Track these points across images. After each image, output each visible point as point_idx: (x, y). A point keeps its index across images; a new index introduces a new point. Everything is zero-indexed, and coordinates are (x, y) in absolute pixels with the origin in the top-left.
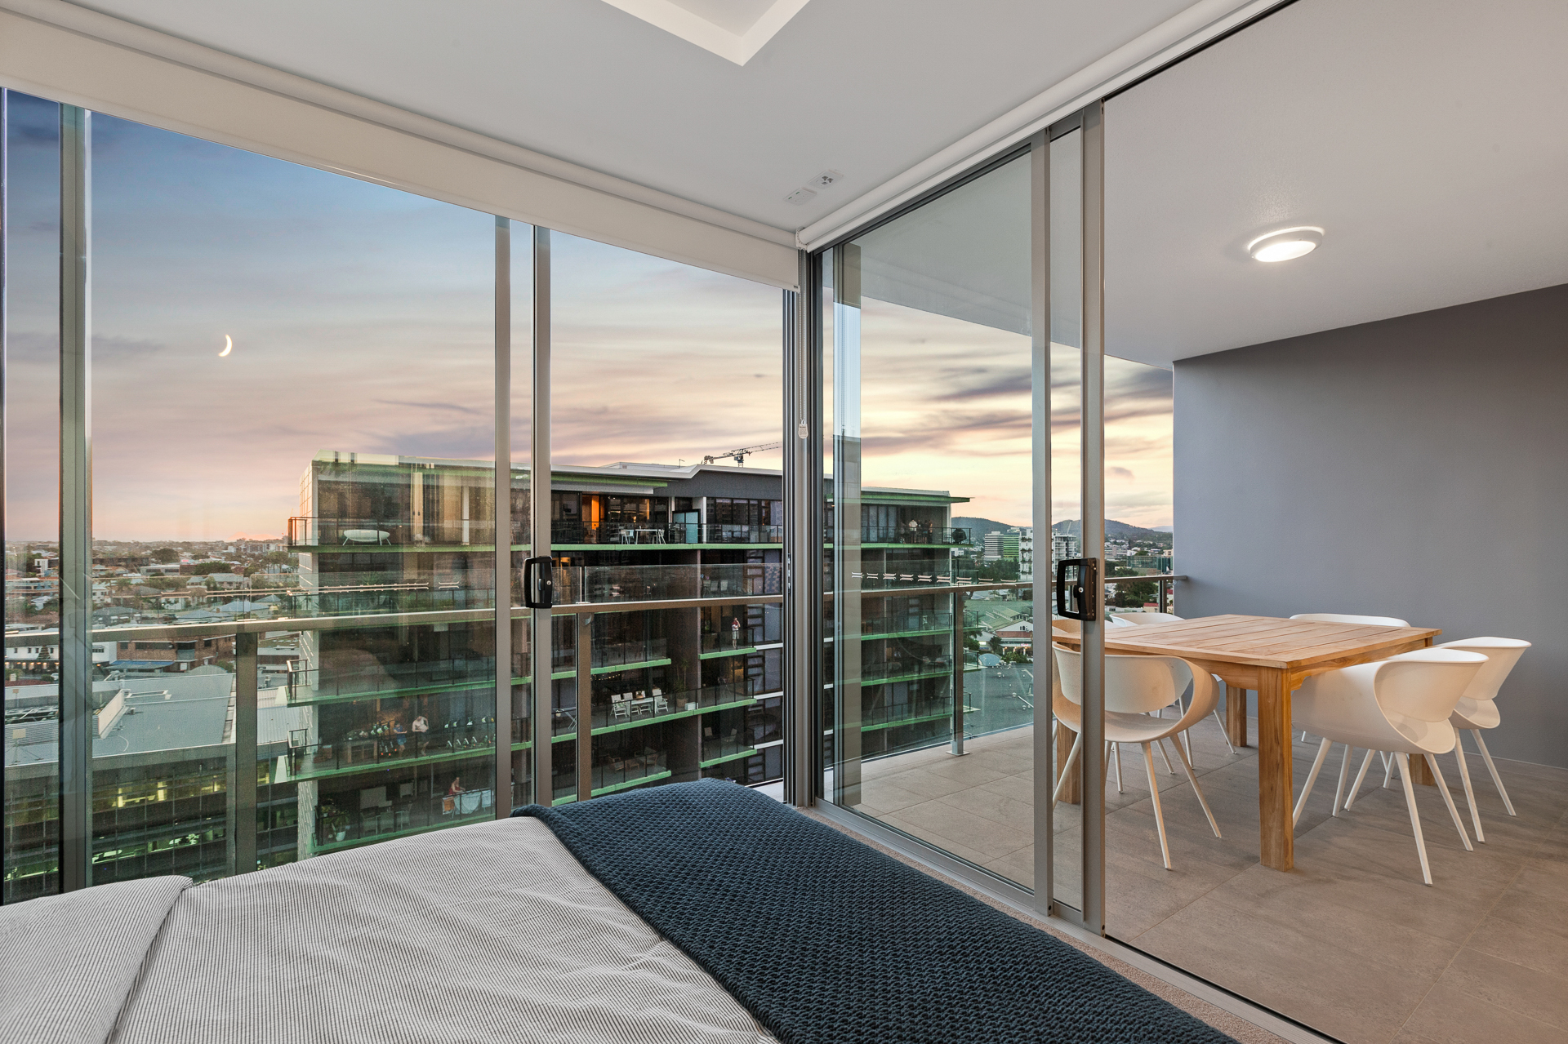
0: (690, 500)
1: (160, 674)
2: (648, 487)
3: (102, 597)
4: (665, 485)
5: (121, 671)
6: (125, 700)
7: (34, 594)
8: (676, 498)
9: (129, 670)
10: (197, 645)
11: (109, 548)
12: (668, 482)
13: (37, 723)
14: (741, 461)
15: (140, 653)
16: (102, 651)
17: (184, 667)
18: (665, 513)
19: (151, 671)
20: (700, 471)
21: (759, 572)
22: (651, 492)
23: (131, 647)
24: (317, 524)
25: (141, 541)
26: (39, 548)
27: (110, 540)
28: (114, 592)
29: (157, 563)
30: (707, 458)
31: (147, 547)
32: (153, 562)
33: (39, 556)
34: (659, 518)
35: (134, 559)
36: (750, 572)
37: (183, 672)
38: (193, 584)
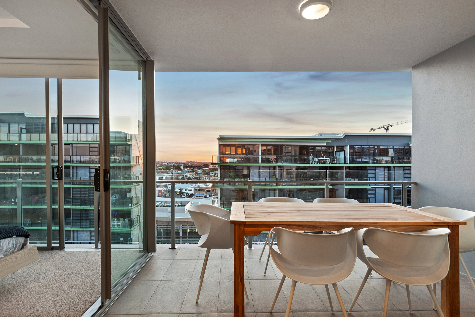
0: (343, 147)
1: (203, 198)
2: (324, 142)
3: (192, 176)
4: (330, 141)
5: (195, 196)
6: (191, 204)
7: (180, 175)
8: (337, 146)
9: (197, 196)
10: (211, 191)
11: (196, 164)
12: (331, 140)
13: (166, 207)
14: (387, 129)
15: (199, 192)
16: (191, 191)
17: (208, 196)
18: (333, 152)
19: (201, 197)
20: (346, 135)
21: (373, 175)
22: (325, 144)
23: (197, 190)
24: (219, 157)
25: (202, 162)
26: (182, 164)
27: (196, 161)
28: (195, 175)
29: (204, 168)
30: (371, 129)
31: (203, 163)
32: (204, 167)
33: (182, 165)
34: (330, 154)
35: (199, 167)
36: (369, 175)
37: (208, 198)
38: (211, 174)
